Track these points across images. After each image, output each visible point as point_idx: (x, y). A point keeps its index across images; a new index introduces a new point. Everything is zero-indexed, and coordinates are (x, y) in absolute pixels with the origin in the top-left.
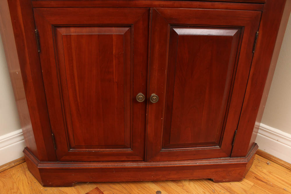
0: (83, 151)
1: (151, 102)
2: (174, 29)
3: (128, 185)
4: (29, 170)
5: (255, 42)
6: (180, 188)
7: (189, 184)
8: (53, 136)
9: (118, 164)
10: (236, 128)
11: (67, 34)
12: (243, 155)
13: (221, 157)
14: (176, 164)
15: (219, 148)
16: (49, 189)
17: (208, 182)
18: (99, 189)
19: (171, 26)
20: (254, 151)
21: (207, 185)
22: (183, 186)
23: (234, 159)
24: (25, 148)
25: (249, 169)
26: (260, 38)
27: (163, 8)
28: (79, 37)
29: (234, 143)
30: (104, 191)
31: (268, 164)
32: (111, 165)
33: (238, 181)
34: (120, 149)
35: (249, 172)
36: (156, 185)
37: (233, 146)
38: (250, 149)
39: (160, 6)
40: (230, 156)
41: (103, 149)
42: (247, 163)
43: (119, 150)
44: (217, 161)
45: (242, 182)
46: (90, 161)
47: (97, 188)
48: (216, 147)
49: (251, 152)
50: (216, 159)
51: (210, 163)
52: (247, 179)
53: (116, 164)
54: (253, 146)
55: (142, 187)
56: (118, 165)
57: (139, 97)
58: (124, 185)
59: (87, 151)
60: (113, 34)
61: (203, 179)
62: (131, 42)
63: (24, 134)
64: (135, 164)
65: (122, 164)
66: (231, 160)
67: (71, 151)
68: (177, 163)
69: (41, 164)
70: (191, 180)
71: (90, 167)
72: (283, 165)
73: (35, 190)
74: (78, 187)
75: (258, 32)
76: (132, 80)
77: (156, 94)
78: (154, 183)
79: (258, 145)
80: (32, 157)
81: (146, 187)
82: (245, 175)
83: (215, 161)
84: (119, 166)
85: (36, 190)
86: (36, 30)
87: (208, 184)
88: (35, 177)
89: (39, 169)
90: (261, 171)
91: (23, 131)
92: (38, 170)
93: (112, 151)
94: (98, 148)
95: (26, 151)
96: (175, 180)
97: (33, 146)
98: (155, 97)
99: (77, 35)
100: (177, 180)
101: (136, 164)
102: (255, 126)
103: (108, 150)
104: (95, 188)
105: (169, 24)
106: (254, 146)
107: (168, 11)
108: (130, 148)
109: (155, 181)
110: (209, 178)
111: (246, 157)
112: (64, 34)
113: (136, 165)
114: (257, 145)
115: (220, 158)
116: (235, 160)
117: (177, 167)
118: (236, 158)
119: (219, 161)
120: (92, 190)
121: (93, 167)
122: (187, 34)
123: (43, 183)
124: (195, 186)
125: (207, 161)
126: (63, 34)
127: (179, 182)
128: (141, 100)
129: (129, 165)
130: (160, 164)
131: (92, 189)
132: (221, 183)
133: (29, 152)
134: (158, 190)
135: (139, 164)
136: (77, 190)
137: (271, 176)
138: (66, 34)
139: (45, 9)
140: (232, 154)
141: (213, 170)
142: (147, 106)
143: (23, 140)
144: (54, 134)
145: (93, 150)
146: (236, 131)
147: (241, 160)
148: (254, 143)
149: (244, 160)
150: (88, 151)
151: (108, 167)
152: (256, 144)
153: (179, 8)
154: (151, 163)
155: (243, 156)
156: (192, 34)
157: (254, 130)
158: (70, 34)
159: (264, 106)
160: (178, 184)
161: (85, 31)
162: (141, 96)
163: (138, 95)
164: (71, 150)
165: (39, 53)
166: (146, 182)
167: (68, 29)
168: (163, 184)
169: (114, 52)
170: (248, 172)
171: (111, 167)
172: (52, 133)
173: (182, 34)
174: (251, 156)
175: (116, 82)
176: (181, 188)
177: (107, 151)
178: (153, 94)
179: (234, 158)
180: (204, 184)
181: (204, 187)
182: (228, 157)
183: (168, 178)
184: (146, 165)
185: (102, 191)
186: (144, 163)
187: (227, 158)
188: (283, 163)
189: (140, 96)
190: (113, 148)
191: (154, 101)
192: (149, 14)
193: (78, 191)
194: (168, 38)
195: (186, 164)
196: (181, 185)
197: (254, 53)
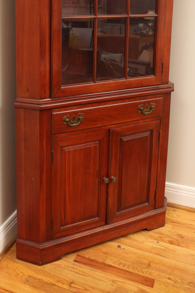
7: (134, 236)
10: (155, 188)
12: (162, 206)
13: (150, 211)
15: (148, 204)
22: (131, 238)
29: (156, 199)
31: (175, 211)
40: (155, 209)
42: (166, 211)
43: (92, 220)
44: (149, 214)
45: (165, 226)
46: (73, 234)
47: (78, 255)
48: (146, 204)
49: (165, 203)
60: (91, 146)
61: (142, 230)
66: (156, 211)
70: (134, 232)
72: (184, 209)
75: (160, 131)
76: (100, 171)
83: (147, 214)
87: (146, 233)
90: (173, 217)
96: (125, 235)
101: (102, 228)
102: (166, 185)
105: (119, 136)
106: (165, 199)
108: (98, 217)
110: (145, 229)
111: (164, 207)
116: (158, 211)
117: (126, 224)
123: (41, 262)
127: (127, 236)
128: (107, 182)
130: (116, 224)
132: (152, 231)
134: (118, 245)
137: (180, 218)
140: (156, 207)
141: (147, 221)
146: (156, 190)
152: (165, 197)
154: (111, 225)
160: (127, 238)
164: (61, 228)
167: (68, 147)
168: (118, 240)
175: (92, 174)
176: (130, 240)
179: (158, 209)
180: (143, 234)
181: (144, 236)
182: (154, 209)
187: (153, 210)
188: (183, 207)
192: (110, 133)
195: (131, 220)
196: (129, 238)
197: (159, 142)
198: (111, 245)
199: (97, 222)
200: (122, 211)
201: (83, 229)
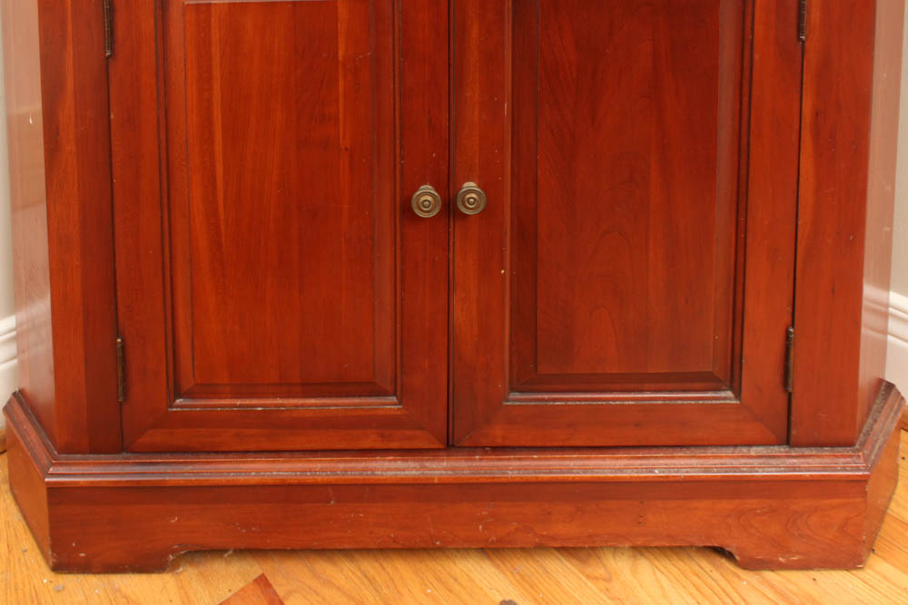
0: (220, 406)
1: (459, 211)
3: (385, 564)
4: (11, 489)
6: (597, 591)
8: (119, 346)
9: (349, 465)
10: (787, 319)
11: (200, 2)
12: (841, 438)
13: (750, 445)
14: (570, 470)
15: (734, 402)
16: (72, 581)
17: (714, 565)
18: (270, 586)
20: (886, 419)
21: (709, 580)
22: (608, 580)
23: (804, 456)
24: (14, 394)
25: (887, 507)
28: (237, 10)
29: (790, 381)
30: (290, 593)
32: (322, 470)
33: (848, 569)
34: (357, 400)
35: (887, 519)
36: (498, 567)
37: (790, 395)
38: (870, 409)
40: (787, 441)
41: (294, 397)
42: (868, 476)
43: (354, 405)
44: (735, 462)
45: (866, 574)
46: (245, 453)
47: (262, 581)
48: (723, 394)
49: (876, 427)
50: (731, 449)
51: (707, 470)
52: (884, 559)
53: (341, 465)
54: (880, 397)
55: (439, 580)
56: (346, 470)
57: (423, 199)
58: (370, 566)
59: (235, 406)
61: (692, 547)
62: (394, 21)
63: (19, 336)
64: (411, 464)
65: (363, 465)
66: (795, 461)
67: (178, 406)
68: (571, 463)
69: (61, 465)
70: (640, 550)
71: (241, 479)
73: (16, 590)
74: (189, 574)
76: (398, 142)
77: (479, 186)
78: (489, 558)
79: (903, 394)
80: (32, 436)
81: (456, 580)
82: (873, 535)
83: (728, 461)
84: (350, 476)
85: (20, 586)
87: (716, 575)
88: (29, 524)
89: (48, 489)
91: (19, 325)
92: (43, 494)
93: (329, 406)
94: (275, 396)
95: (16, 406)
96: (573, 548)
97: (44, 386)
98: (474, 195)
99: (230, 4)
100: (581, 548)
101: (416, 465)
103: (313, 401)
104: (255, 581)
106: (885, 399)
108: (395, 394)
109: (493, 549)
110: (716, 545)
111: (857, 446)
112: (191, 2)
113: (414, 472)
114: (899, 393)
115: (745, 450)
116: (810, 460)
117: (574, 482)
118: (813, 451)
119: (743, 461)
120: (242, 589)
121: (253, 478)
123: (53, 551)
124: (657, 580)
125: (694, 461)
126: (186, 3)
127: (590, 555)
128: (428, 212)
129: (389, 469)
130: (507, 468)
131: (241, 585)
132: (769, 575)
133: (26, 413)
134: (507, 598)
135: (427, 464)
136: (182, 587)
138: (194, 2)
140: (794, 432)
141: (726, 505)
142: (451, 224)
143: (14, 358)
144: (123, 340)
145: (259, 403)
146: (791, 330)
147: (836, 460)
148: (881, 381)
149: (848, 460)
150: (241, 406)
151: (309, 478)
152: (890, 386)
154: (475, 464)
155: (843, 442)
157: (866, 318)
158: (208, 2)
159: (888, 229)
160: (589, 570)
162: (429, 198)
163: (418, 193)
164: (178, 401)
165: (108, 58)
166: (458, 550)
168: (526, 566)
169: (341, 53)
170: (882, 520)
171: (321, 477)
172: (118, 337)
174: (877, 446)
175: (346, 149)
176: (601, 590)
177: (311, 405)
178: (470, 185)
179: (807, 451)
180: (697, 575)
181: (698, 589)
182: (780, 444)
183: (543, 536)
184: (453, 469)
185: (281, 592)
186: (445, 464)
187: (776, 450)
189: (426, 197)
190: (330, 396)
191: (469, 209)
193: (186, 593)
196: (600, 571)
197: (803, 42)
198: (471, 580)
199: (386, 424)
200: (546, 396)
201: (301, 442)
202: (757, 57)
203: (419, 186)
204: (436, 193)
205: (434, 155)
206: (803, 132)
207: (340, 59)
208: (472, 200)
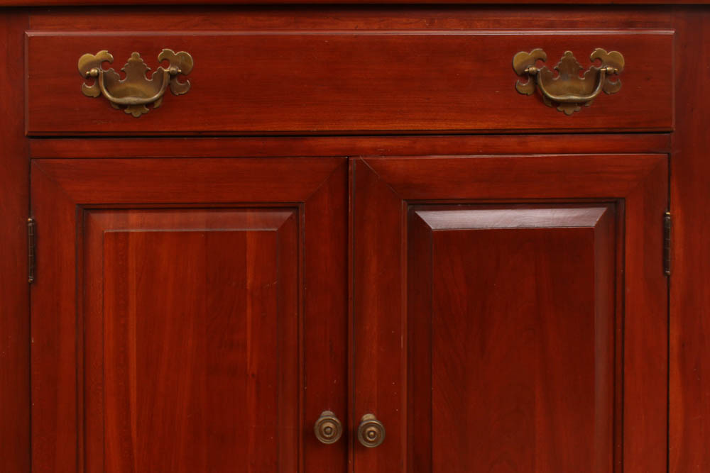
1: (360, 443)
2: (417, 212)
5: (665, 244)
11: (117, 231)
19: (409, 204)
26: (678, 229)
27: (383, 158)
28: (153, 239)
39: (375, 151)
57: (325, 425)
60: (247, 230)
62: (298, 251)
75: (668, 213)
76: (301, 368)
77: (378, 419)
86: (29, 219)
98: (373, 429)
99: (146, 233)
105: (402, 202)
107: (399, 165)
112: (110, 231)
122: (456, 227)
126: (105, 232)
138: (114, 231)
139: (63, 161)
142: (351, 455)
153: (430, 154)
156: (471, 227)
158: (125, 231)
161: (169, 223)
162: (331, 425)
163: (321, 419)
165: (30, 284)
167: (121, 215)
169: (249, 282)
173: (443, 227)
178: (369, 417)
189: (328, 424)
191: (370, 442)
192: (348, 175)
194: (404, 241)
197: (669, 276)
202: (628, 290)
203: (321, 413)
204: (337, 420)
205: (335, 381)
206: (671, 362)
207: (248, 288)
208: (372, 433)
